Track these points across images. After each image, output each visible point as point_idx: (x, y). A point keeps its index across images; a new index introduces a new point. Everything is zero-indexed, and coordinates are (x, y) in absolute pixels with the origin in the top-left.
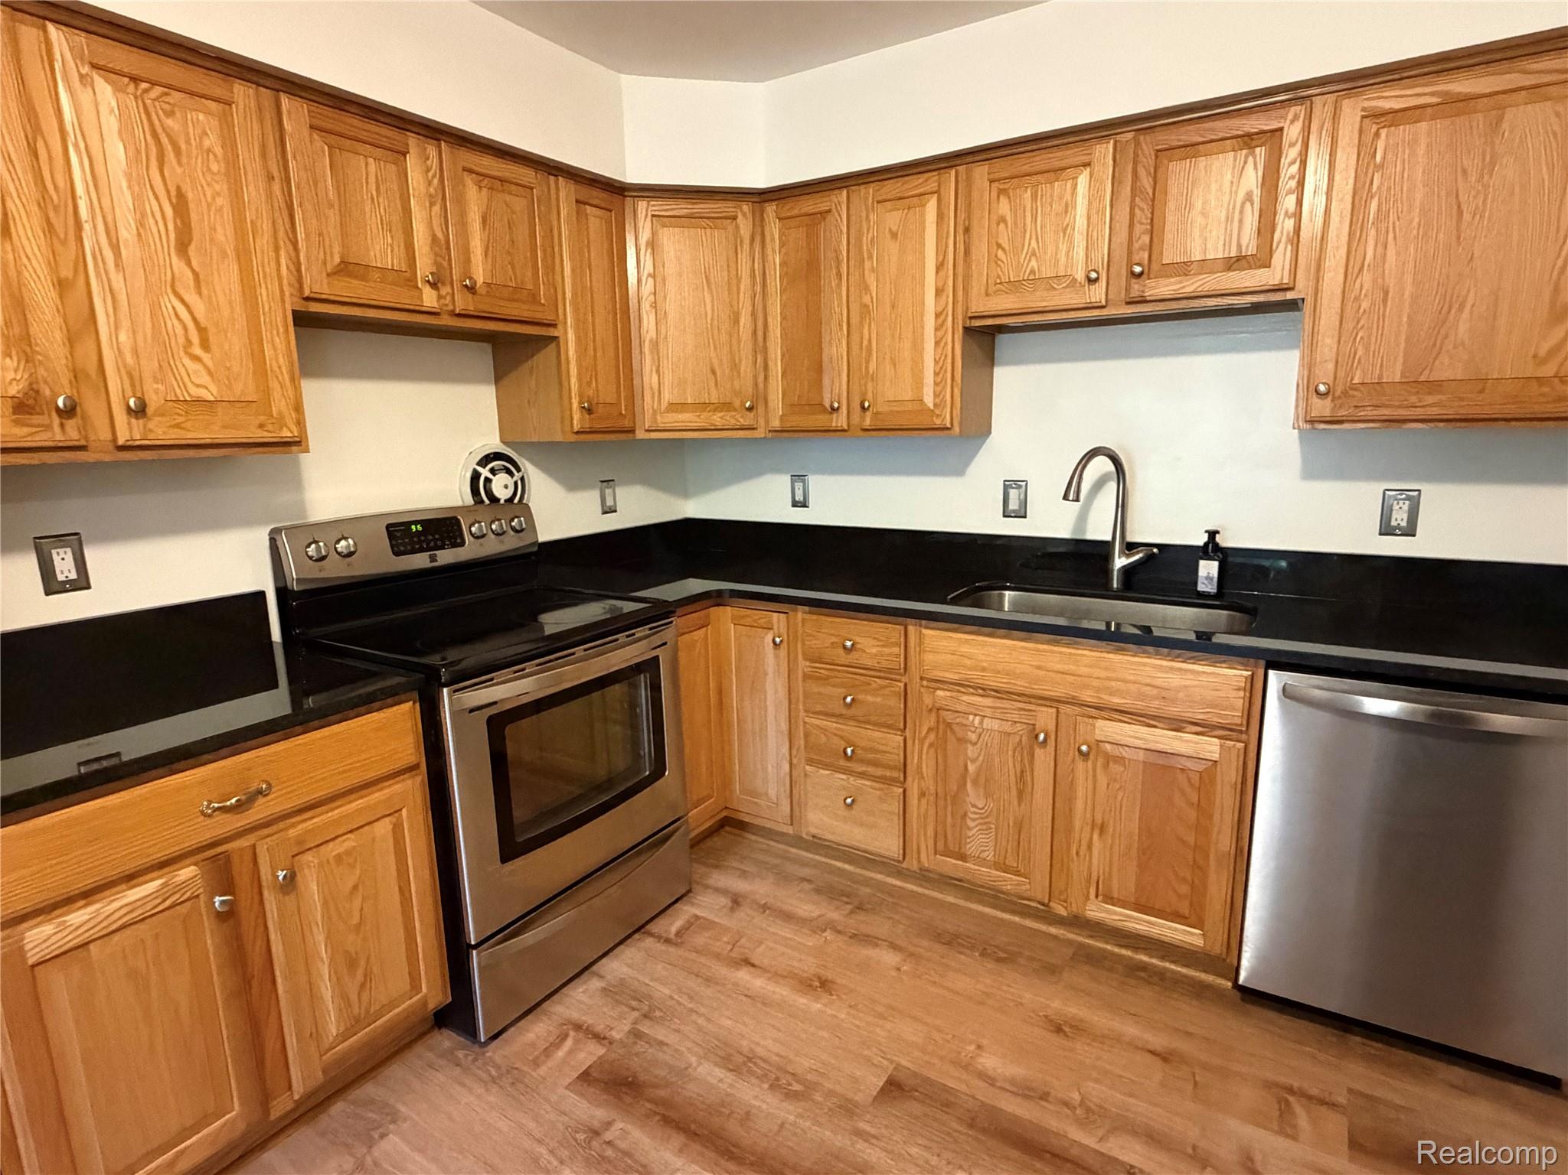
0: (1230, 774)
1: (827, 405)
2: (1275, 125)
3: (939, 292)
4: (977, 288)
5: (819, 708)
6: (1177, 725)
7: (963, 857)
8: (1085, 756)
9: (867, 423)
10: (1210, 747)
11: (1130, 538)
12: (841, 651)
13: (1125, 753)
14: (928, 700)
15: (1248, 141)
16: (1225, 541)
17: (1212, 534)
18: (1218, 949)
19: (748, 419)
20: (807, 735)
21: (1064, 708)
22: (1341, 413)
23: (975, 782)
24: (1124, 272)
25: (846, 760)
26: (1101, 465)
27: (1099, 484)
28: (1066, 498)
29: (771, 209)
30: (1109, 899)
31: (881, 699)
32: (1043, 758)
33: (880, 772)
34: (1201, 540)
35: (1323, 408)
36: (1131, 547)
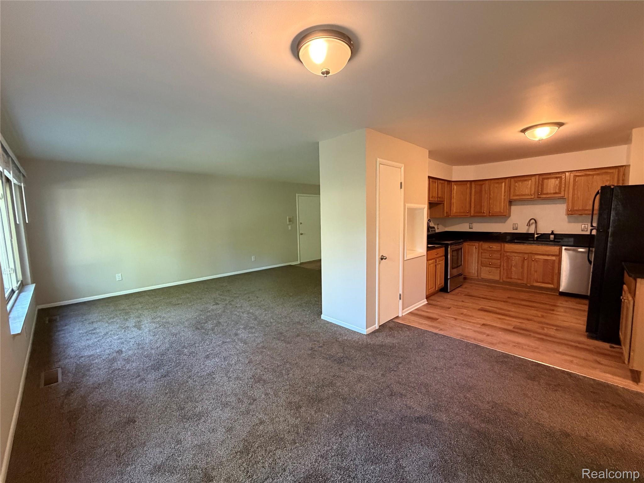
0: (557, 261)
1: (483, 212)
2: (560, 176)
3: (504, 196)
4: (511, 195)
5: (484, 257)
6: (548, 255)
7: (511, 278)
8: (533, 261)
9: (490, 215)
10: (554, 258)
11: (538, 232)
12: (489, 248)
13: (540, 260)
14: (505, 254)
15: (557, 178)
16: (555, 232)
17: (552, 231)
18: (556, 287)
19: (467, 214)
20: (481, 262)
21: (529, 254)
22: (573, 213)
23: (514, 267)
24: (537, 194)
25: (490, 265)
26: (533, 221)
27: (532, 223)
28: (527, 226)
29: (473, 183)
30: (537, 282)
31: (497, 255)
32: (526, 262)
33: (495, 266)
34: (550, 232)
35: (570, 213)
36: (537, 234)
